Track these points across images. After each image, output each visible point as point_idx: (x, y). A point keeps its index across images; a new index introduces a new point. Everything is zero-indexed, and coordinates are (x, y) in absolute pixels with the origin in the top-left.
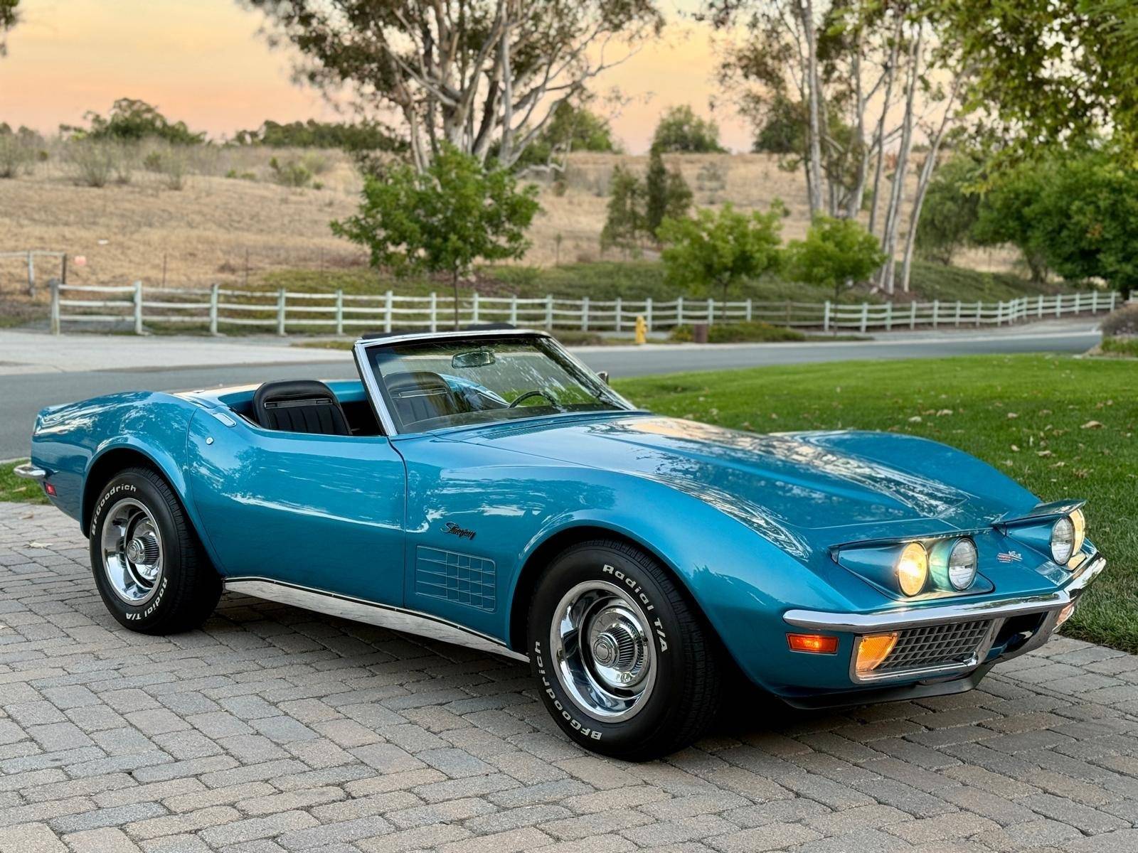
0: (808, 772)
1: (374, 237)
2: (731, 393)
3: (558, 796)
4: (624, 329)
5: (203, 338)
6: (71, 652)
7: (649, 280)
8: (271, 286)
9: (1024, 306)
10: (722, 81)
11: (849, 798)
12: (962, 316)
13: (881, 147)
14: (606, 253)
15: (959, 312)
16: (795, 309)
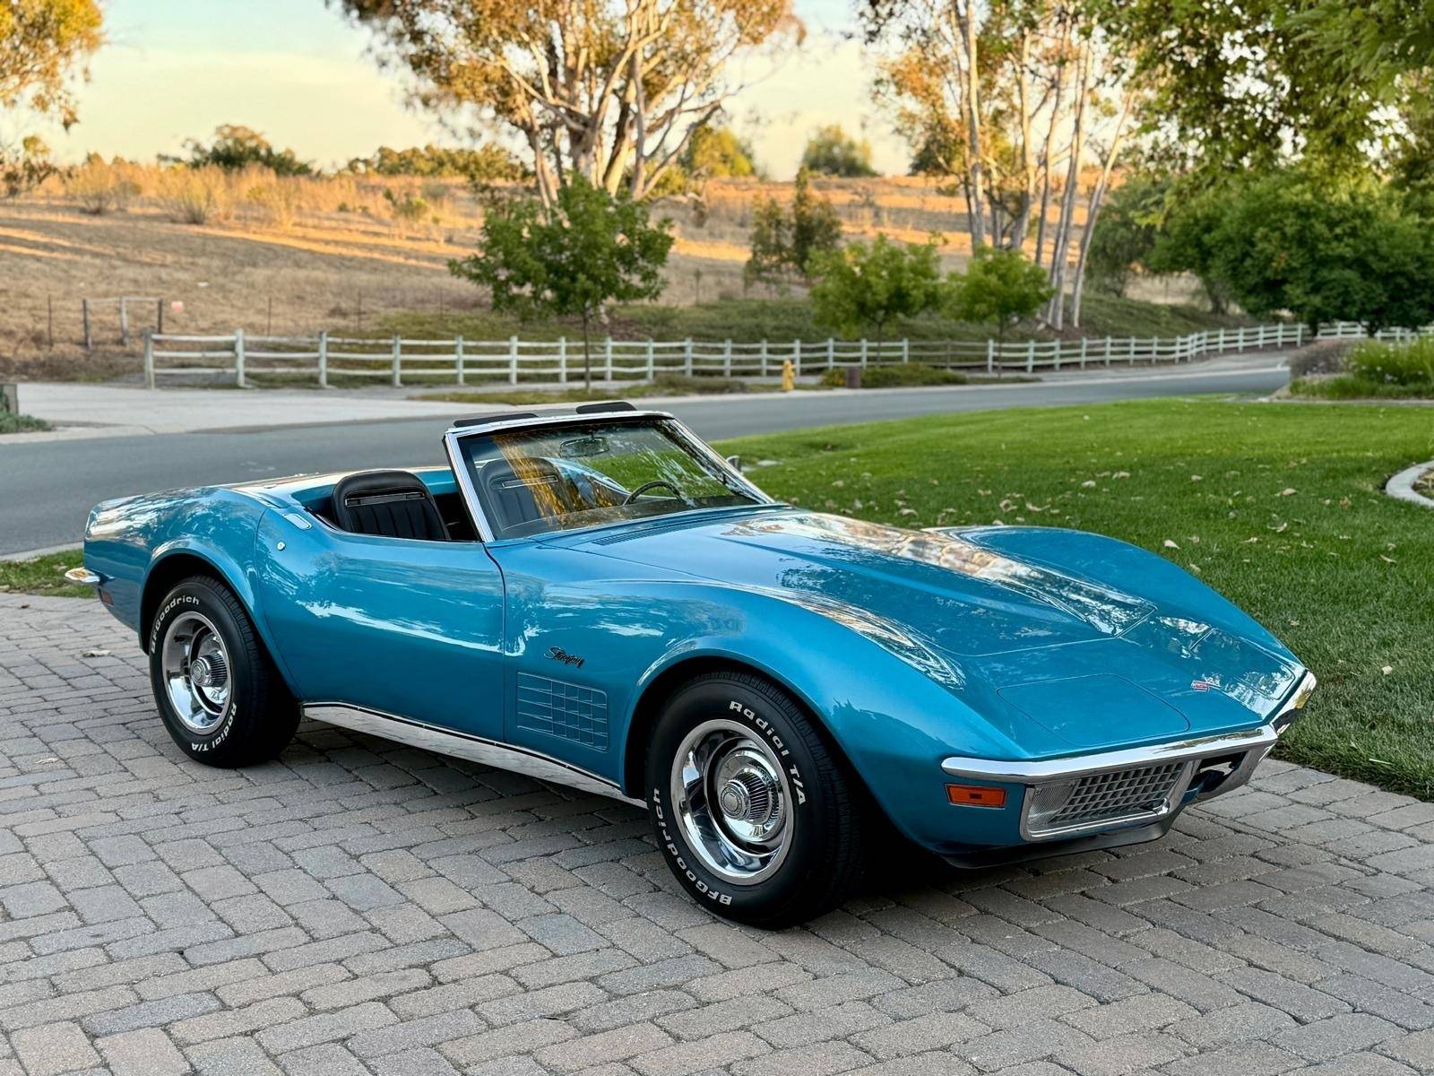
0: (973, 941)
1: (496, 277)
2: (886, 452)
3: (680, 979)
4: (770, 373)
5: (311, 391)
6: (127, 791)
7: (797, 319)
8: (386, 331)
9: (1204, 341)
10: (874, 99)
11: (1021, 977)
12: (1137, 353)
13: (1046, 168)
14: (750, 290)
15: (1133, 348)
16: (955, 348)
